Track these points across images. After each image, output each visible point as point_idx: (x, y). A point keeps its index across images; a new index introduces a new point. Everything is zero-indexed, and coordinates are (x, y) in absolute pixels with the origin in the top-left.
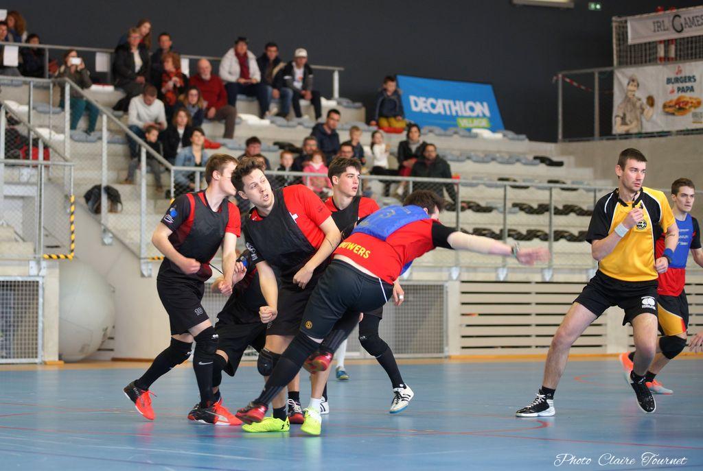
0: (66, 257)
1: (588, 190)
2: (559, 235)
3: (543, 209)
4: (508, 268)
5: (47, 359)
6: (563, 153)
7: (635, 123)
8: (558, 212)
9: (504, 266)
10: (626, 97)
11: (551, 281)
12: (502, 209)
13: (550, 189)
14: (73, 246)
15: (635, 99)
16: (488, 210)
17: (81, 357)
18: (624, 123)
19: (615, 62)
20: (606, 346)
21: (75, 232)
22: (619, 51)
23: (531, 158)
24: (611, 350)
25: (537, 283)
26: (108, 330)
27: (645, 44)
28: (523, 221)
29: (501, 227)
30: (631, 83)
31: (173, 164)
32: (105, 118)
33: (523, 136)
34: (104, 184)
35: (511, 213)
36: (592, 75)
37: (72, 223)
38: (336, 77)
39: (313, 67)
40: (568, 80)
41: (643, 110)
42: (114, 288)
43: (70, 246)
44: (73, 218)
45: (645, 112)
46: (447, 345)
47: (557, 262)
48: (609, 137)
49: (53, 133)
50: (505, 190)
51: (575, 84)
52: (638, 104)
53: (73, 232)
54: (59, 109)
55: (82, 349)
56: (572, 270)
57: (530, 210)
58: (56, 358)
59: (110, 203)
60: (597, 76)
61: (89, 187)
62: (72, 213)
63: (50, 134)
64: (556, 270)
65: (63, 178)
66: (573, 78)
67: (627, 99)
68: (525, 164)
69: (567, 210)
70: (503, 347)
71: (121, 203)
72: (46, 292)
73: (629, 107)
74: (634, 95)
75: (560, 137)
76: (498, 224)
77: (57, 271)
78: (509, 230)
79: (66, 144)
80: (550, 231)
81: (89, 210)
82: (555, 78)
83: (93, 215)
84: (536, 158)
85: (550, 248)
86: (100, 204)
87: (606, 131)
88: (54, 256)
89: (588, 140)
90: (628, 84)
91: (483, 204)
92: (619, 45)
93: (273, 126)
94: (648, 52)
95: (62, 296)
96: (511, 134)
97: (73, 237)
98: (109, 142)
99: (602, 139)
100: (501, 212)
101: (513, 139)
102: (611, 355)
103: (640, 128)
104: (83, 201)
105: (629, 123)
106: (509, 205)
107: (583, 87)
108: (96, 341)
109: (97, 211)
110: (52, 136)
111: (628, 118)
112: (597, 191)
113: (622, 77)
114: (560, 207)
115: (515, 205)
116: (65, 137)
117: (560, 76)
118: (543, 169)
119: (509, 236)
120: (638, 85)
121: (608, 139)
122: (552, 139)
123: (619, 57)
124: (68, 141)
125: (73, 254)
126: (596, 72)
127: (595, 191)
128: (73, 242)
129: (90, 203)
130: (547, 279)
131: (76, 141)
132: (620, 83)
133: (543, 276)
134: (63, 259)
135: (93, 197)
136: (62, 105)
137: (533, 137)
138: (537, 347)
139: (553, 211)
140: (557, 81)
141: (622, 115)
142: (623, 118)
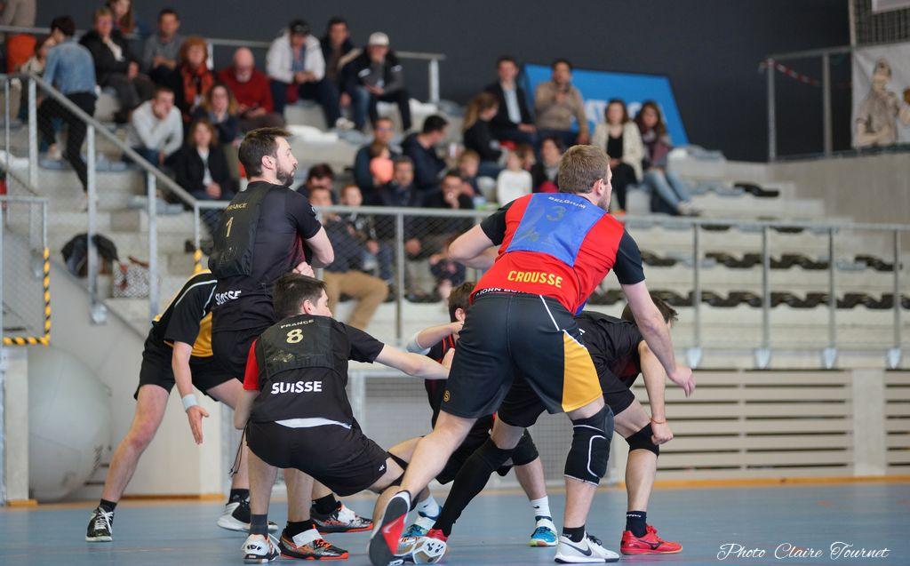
0: (38, 341)
1: (819, 232)
2: (778, 299)
3: (751, 261)
4: (704, 349)
5: (11, 497)
6: (779, 178)
7: (886, 130)
8: (775, 265)
9: (696, 346)
10: (872, 90)
11: (768, 367)
12: (690, 262)
13: (763, 230)
14: (48, 325)
15: (885, 95)
16: (669, 262)
17: (63, 493)
18: (869, 128)
19: (853, 41)
20: (852, 465)
21: (51, 303)
22: (859, 24)
23: (729, 185)
24: (860, 470)
25: (747, 370)
26: (103, 451)
27: (899, 12)
28: (722, 280)
29: (690, 288)
30: (880, 69)
31: (199, 198)
32: (90, 131)
33: (717, 154)
34: (92, 233)
35: (705, 266)
36: (819, 60)
37: (46, 290)
38: (434, 69)
39: (400, 54)
40: (782, 68)
41: (897, 110)
42: (110, 389)
43: (44, 324)
44: (47, 282)
45: (902, 112)
46: (614, 467)
47: (776, 338)
48: (845, 151)
49: (11, 157)
50: (696, 232)
51: (794, 74)
52: (890, 101)
53: (47, 304)
54: (17, 122)
55: (65, 481)
56: (799, 351)
57: (732, 263)
58: (26, 497)
59: (101, 261)
60: (826, 61)
61: (68, 237)
62: (46, 275)
63: (7, 158)
64: (775, 351)
65: (28, 225)
66: (789, 64)
67: (874, 95)
68: (724, 194)
69: (788, 261)
70: (698, 468)
71: (117, 259)
72: (9, 394)
73: (877, 106)
74: (884, 89)
75: (772, 153)
76: (685, 284)
77: (24, 363)
78: (703, 293)
79: (32, 173)
80: (765, 292)
81: (69, 270)
82: (762, 67)
83: (75, 279)
84: (737, 185)
85: (765, 317)
86: (86, 264)
87: (843, 143)
88: (20, 340)
89: (815, 158)
90: (875, 71)
91: (661, 254)
92: (858, 14)
93: (343, 144)
94: (903, 24)
95: (33, 402)
96: (698, 151)
97: (48, 311)
98: (98, 170)
99: (837, 154)
100: (690, 266)
101: (701, 158)
102: (861, 479)
103: (893, 137)
104: (59, 258)
105: (876, 130)
106: (701, 255)
107: (805, 79)
108: (85, 469)
109: (82, 272)
110: (9, 161)
111: (876, 123)
112: (834, 232)
113: (865, 61)
114: (778, 258)
115: (709, 255)
116: (30, 163)
117: (771, 62)
118: (748, 202)
119: (703, 300)
120: (890, 73)
121: (845, 156)
122: (760, 156)
123: (859, 32)
124: (34, 168)
125: (48, 336)
126: (826, 55)
127: (830, 231)
128: (48, 318)
129: (71, 261)
130: (762, 364)
131: (47, 168)
132: (862, 71)
133: (755, 360)
134: (33, 345)
135: (75, 251)
136: (23, 116)
137: (733, 155)
138: (749, 467)
139: (767, 263)
140: (766, 70)
141: (865, 118)
142: (868, 124)
